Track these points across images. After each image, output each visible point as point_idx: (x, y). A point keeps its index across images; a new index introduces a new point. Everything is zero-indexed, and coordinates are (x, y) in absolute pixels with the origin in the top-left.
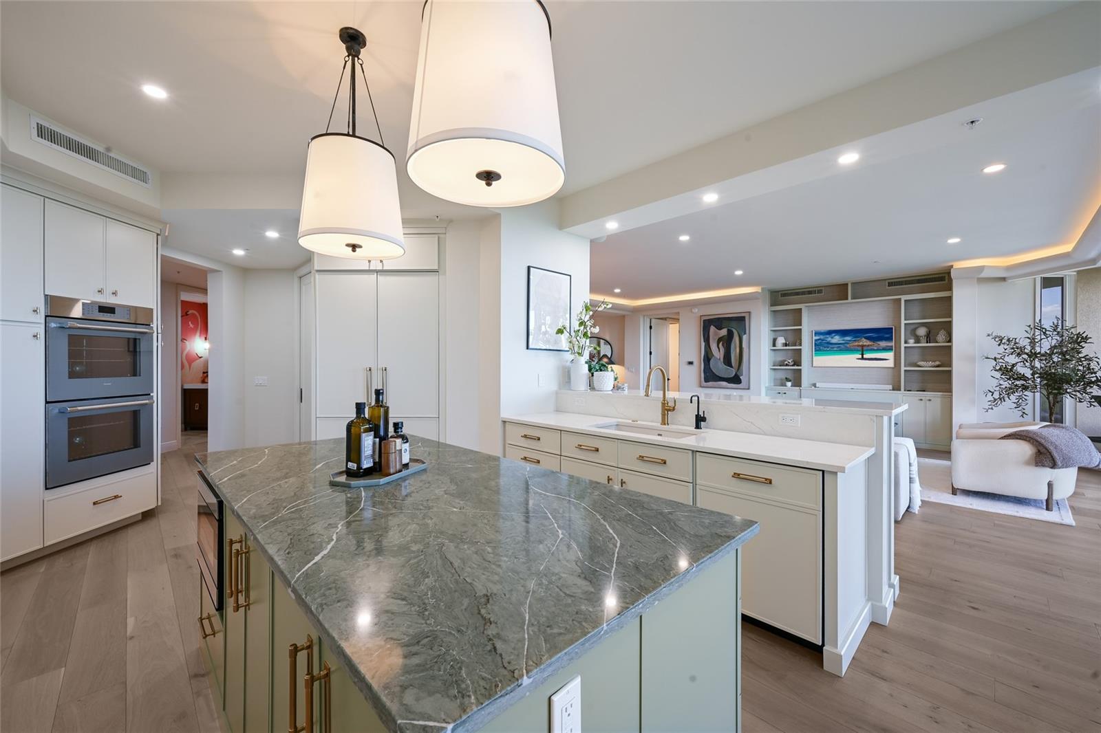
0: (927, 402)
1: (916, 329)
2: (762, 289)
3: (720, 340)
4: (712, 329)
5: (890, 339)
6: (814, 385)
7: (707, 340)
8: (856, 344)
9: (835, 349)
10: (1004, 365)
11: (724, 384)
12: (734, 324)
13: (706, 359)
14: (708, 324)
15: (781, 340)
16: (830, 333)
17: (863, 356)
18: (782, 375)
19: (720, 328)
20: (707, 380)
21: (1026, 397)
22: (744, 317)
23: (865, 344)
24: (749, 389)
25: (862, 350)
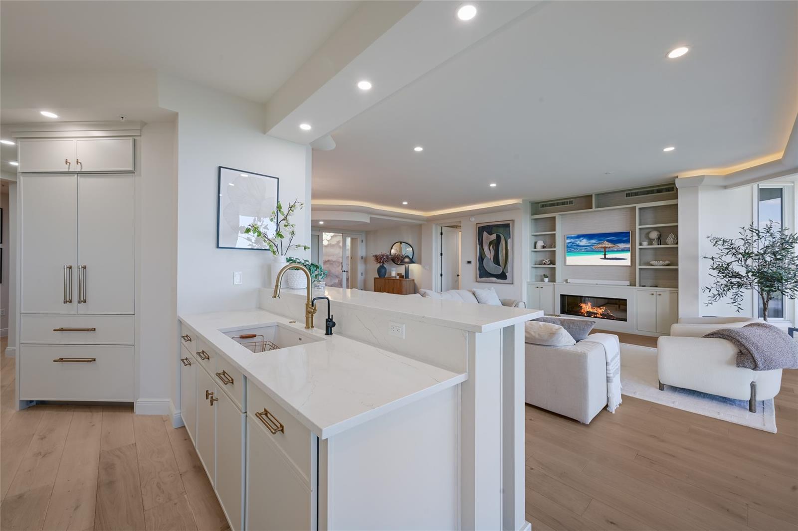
0: (658, 296)
1: (648, 234)
2: (523, 200)
3: (491, 243)
4: (485, 234)
5: (627, 242)
6: (566, 281)
7: (481, 244)
8: (600, 246)
9: (583, 250)
10: (721, 264)
11: (494, 279)
12: (501, 230)
13: (481, 259)
14: (483, 230)
15: (540, 244)
16: (579, 237)
17: (605, 257)
18: (541, 272)
19: (490, 234)
20: (481, 276)
21: (741, 294)
22: (509, 224)
23: (607, 246)
24: (513, 284)
25: (605, 251)
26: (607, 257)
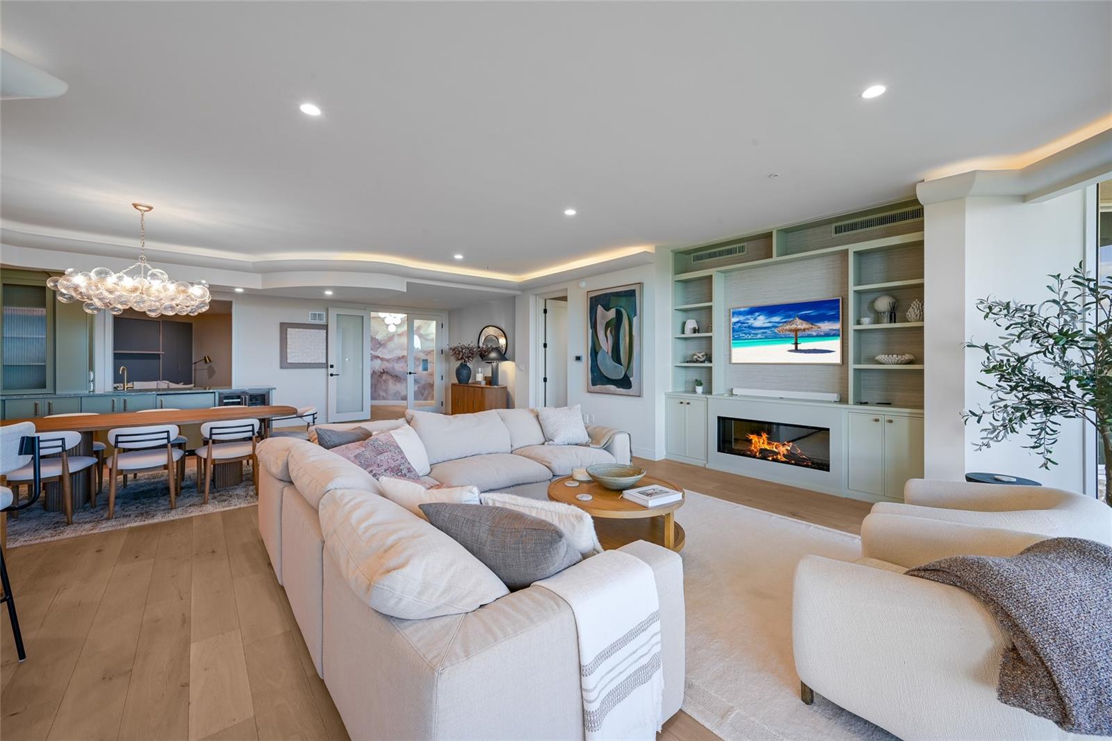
0: (887, 424)
1: (873, 302)
2: (656, 248)
3: (608, 325)
4: (600, 309)
5: (834, 318)
6: (731, 393)
7: (594, 326)
8: (788, 327)
9: (759, 336)
10: (1005, 359)
11: (612, 388)
12: (623, 301)
13: (594, 354)
14: (598, 301)
15: (691, 324)
16: (753, 311)
17: (796, 348)
18: (694, 375)
19: (607, 308)
20: (594, 384)
22: (634, 291)
23: (799, 327)
24: (640, 396)
25: (796, 336)
26: (800, 347)
